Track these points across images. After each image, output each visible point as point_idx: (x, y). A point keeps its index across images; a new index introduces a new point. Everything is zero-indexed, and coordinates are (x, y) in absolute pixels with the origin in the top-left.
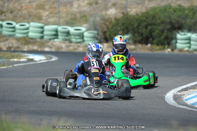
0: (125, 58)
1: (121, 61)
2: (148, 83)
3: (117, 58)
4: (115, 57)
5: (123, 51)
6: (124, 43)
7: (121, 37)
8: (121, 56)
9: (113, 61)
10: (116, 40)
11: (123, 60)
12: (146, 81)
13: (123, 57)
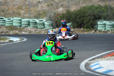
0: (54, 43)
1: (51, 44)
2: (67, 57)
3: (49, 43)
4: (48, 43)
5: (53, 38)
6: (54, 33)
7: (52, 30)
8: (51, 42)
9: (46, 45)
10: (49, 32)
11: (52, 44)
12: (66, 56)
13: (52, 43)
